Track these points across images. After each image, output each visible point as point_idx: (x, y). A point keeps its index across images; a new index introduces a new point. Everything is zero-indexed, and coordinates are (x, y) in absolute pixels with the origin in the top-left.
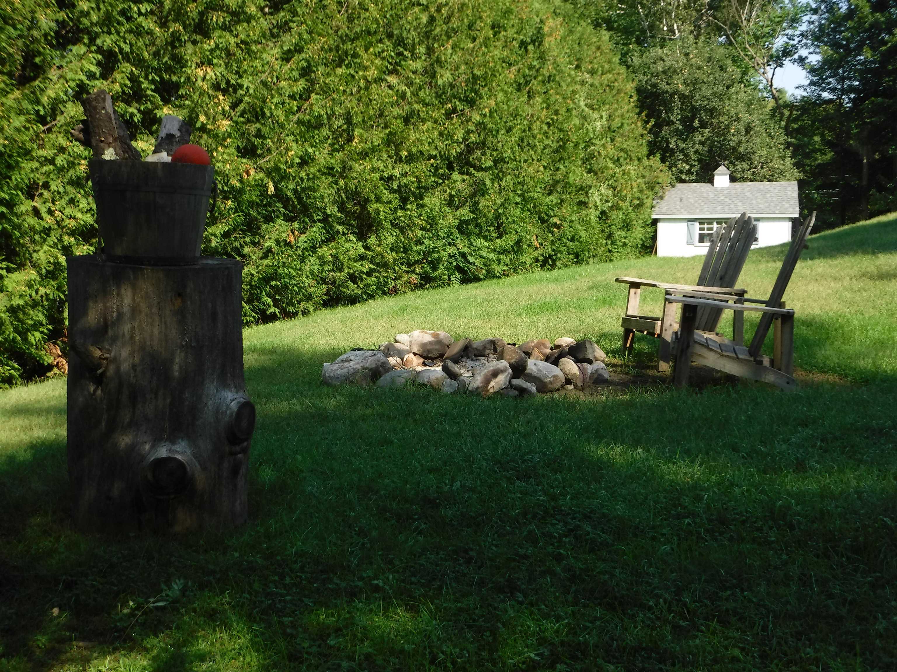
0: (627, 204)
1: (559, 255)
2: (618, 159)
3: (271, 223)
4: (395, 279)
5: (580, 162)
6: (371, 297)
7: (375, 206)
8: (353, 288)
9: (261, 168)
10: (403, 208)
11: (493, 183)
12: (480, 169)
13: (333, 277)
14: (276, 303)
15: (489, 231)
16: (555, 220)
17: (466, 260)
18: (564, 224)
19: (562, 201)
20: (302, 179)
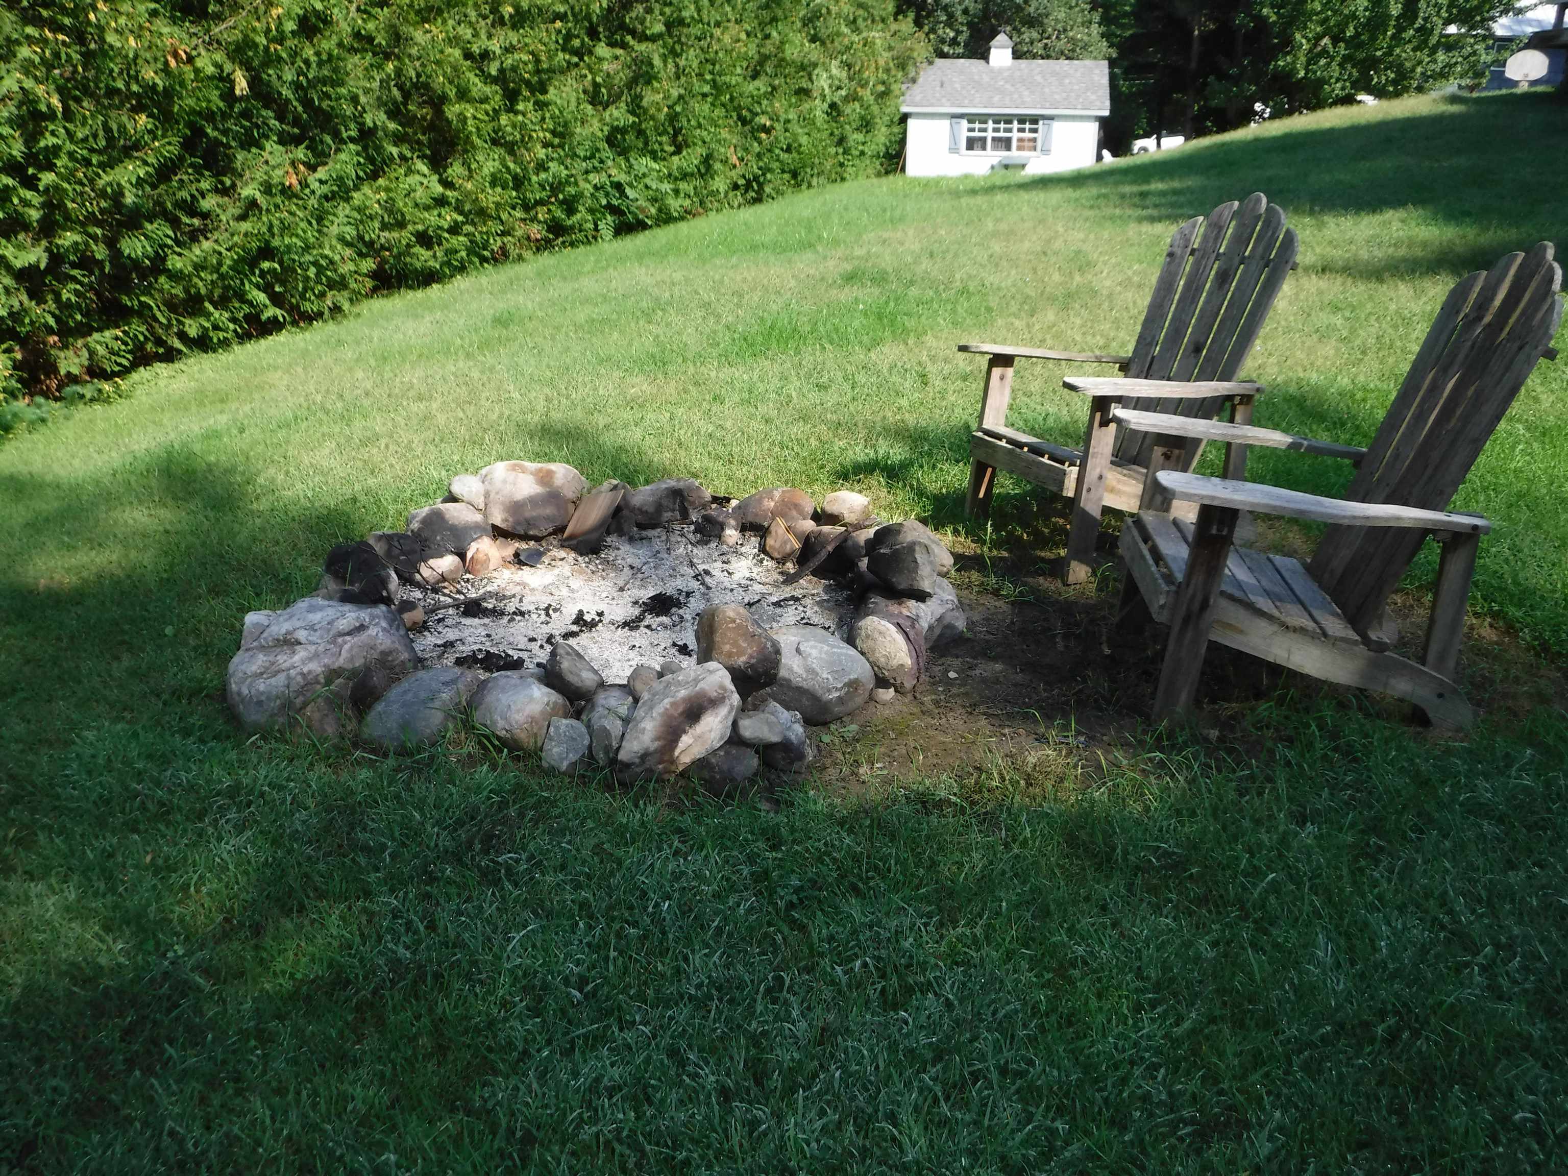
0: (868, 92)
1: (769, 176)
2: (855, 21)
3: (254, 150)
4: (504, 234)
5: (799, 24)
6: (462, 269)
7: (457, 108)
8: (423, 257)
9: (219, 42)
10: (511, 110)
11: (665, 62)
12: (644, 38)
13: (388, 241)
14: (277, 300)
15: (660, 144)
16: (764, 120)
17: (623, 194)
18: (776, 125)
19: (774, 88)
20: (307, 62)
